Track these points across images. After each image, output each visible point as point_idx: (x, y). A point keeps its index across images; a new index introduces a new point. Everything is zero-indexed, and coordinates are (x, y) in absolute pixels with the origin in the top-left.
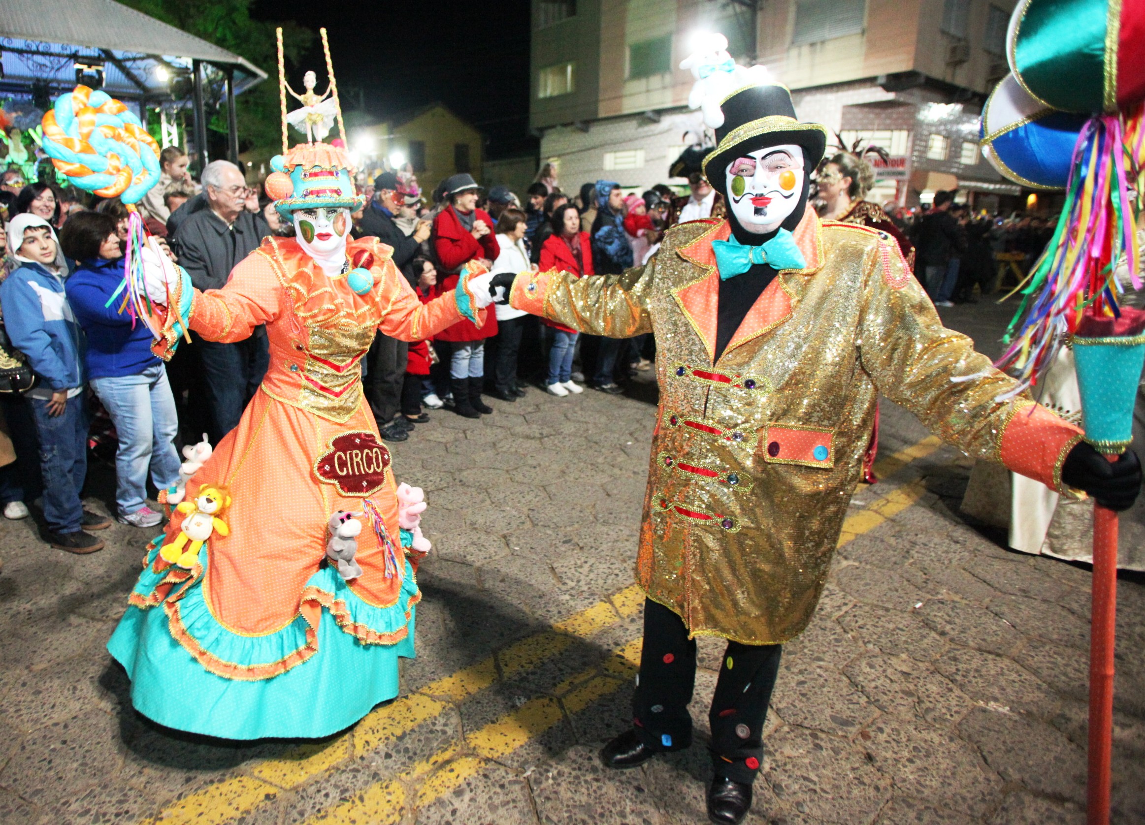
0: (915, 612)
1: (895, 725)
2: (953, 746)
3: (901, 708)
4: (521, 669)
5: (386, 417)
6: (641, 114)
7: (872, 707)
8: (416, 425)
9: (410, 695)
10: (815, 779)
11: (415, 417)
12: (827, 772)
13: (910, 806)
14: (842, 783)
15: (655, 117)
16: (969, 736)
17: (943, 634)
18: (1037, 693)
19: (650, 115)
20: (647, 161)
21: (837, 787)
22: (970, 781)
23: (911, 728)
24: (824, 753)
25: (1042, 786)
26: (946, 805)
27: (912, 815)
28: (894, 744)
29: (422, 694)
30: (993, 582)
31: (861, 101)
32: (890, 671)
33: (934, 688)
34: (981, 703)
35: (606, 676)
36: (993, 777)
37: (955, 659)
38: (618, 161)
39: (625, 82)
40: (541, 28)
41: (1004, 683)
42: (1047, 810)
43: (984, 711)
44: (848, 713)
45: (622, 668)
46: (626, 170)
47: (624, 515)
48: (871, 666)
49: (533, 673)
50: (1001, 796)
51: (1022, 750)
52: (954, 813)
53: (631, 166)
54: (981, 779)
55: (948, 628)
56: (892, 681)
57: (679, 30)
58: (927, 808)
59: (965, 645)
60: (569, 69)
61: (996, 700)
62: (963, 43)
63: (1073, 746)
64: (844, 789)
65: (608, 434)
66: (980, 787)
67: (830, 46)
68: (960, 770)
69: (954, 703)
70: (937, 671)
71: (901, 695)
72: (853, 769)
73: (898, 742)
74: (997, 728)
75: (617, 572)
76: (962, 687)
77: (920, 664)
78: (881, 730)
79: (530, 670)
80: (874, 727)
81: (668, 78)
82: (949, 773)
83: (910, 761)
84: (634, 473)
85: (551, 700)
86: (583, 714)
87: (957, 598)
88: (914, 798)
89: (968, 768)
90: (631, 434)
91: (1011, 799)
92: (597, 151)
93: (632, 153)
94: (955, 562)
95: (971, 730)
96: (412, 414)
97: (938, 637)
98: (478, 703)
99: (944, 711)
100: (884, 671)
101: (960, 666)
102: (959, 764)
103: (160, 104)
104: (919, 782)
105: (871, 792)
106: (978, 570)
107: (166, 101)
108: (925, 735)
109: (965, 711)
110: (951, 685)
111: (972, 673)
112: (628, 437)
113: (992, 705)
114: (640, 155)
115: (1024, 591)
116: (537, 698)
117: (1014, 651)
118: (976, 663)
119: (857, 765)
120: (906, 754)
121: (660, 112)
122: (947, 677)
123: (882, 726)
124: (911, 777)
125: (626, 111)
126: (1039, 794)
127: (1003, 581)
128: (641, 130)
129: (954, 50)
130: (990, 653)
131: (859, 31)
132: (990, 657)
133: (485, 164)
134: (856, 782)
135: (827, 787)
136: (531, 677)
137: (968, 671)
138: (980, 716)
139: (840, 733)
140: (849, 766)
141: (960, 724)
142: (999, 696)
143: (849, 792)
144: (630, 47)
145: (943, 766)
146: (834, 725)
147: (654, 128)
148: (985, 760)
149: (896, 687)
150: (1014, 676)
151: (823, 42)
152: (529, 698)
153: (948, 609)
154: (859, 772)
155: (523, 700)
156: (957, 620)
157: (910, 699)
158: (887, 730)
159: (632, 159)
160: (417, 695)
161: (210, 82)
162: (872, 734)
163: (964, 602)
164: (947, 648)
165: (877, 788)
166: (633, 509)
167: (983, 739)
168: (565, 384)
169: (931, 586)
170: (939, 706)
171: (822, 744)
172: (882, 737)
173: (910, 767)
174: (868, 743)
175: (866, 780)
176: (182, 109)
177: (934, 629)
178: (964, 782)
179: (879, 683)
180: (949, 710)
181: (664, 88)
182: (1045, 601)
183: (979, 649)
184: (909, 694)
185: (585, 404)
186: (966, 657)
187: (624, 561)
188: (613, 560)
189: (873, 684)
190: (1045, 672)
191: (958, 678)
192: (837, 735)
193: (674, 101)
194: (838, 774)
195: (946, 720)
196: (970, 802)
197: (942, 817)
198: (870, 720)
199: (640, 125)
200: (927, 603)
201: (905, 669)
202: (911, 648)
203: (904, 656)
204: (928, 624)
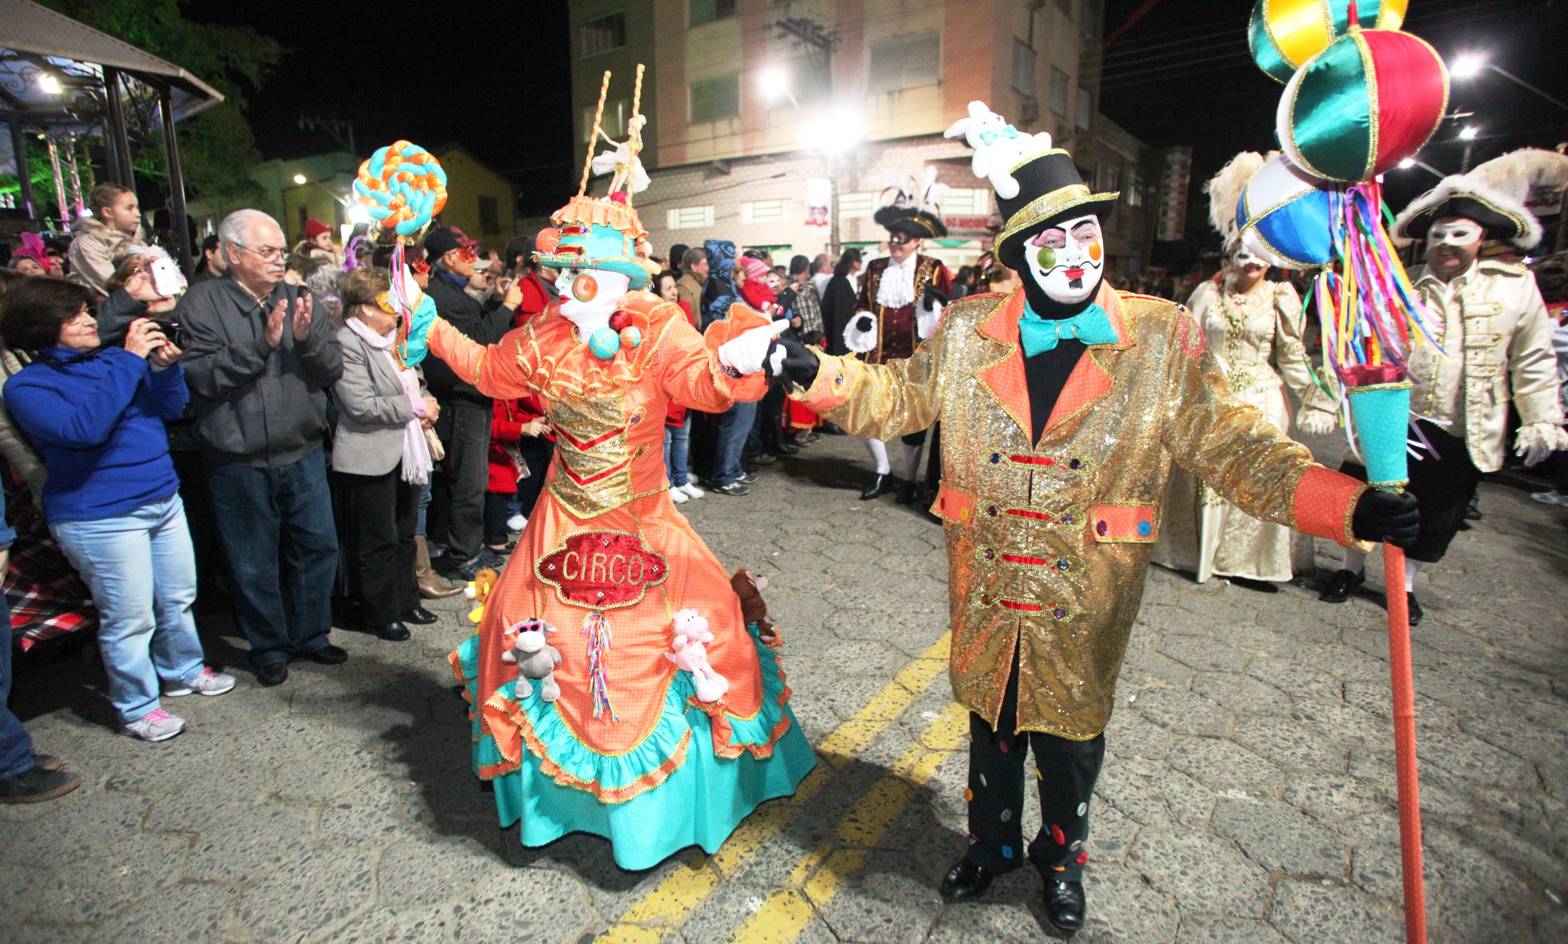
0: (1131, 706)
1: (1157, 837)
2: (1215, 846)
3: (1155, 816)
4: (740, 862)
5: (469, 551)
6: (710, 163)
7: (1130, 822)
8: (505, 557)
9: (610, 929)
10: (1104, 919)
11: (502, 547)
12: (1113, 908)
13: (1201, 924)
14: (1132, 917)
15: (725, 168)
16: (1225, 832)
17: (1164, 725)
18: (1262, 771)
19: (718, 165)
20: (716, 219)
21: (1128, 923)
22: (1241, 880)
23: (1172, 836)
24: (1103, 886)
25: (1300, 869)
26: (1230, 913)
27: (1206, 934)
28: (1163, 858)
29: (626, 923)
30: (1188, 660)
31: (943, 156)
32: (1132, 777)
33: (1177, 787)
34: (1221, 793)
35: (845, 848)
36: (1259, 870)
37: (1183, 751)
38: (683, 218)
39: (687, 126)
40: (585, 57)
41: (1232, 767)
42: (1313, 892)
43: (1227, 801)
44: (1110, 834)
45: (859, 834)
46: (694, 229)
47: (799, 643)
48: (1114, 776)
49: (757, 864)
50: (1271, 889)
51: (1271, 834)
52: (1240, 921)
53: (700, 225)
54: (1249, 876)
55: (1166, 718)
56: (1138, 788)
57: (746, 70)
58: (1216, 921)
59: (1187, 734)
60: (620, 108)
61: (1233, 786)
62: (1031, 102)
63: (1309, 819)
64: (1136, 923)
65: (747, 545)
66: (1252, 884)
67: (908, 96)
68: (1229, 870)
69: (1199, 799)
70: (1172, 767)
71: (1150, 802)
72: (1137, 897)
73: (1166, 855)
74: (1243, 816)
75: (813, 714)
76: (1199, 780)
77: (1156, 763)
78: (1146, 846)
79: (752, 861)
80: (1139, 845)
81: (736, 124)
82: (1221, 878)
83: (1184, 873)
84: (793, 589)
85: (791, 893)
86: (834, 903)
87: (1162, 684)
88: (1201, 914)
89: (1235, 867)
90: (774, 543)
91: (1280, 890)
92: (659, 206)
93: (700, 209)
94: (1148, 647)
95: (1224, 825)
96: (497, 543)
97: (1161, 730)
98: (703, 918)
99: (1194, 809)
100: (1127, 779)
101: (1191, 757)
102: (1226, 864)
103: (45, 128)
104: (1199, 895)
105: (1161, 919)
106: (1170, 651)
107: (58, 124)
108: (1187, 841)
109: (1211, 806)
110: (1190, 780)
111: (1203, 763)
112: (773, 547)
113: (1231, 794)
114: (709, 212)
115: (1213, 665)
116: (774, 895)
117: (1228, 732)
118: (1202, 752)
119: (1138, 892)
120: (1177, 867)
121: (730, 163)
122: (1183, 772)
123: (1146, 840)
124: (1190, 891)
125: (690, 161)
126: (1301, 878)
127: (1194, 658)
128: (707, 182)
129: (1025, 108)
130: (1210, 737)
131: (935, 82)
132: (1212, 741)
133: (519, 222)
134: (1143, 911)
135: (1119, 925)
136: (756, 869)
137: (1198, 762)
138: (1225, 807)
139: (1110, 859)
140: (1131, 896)
141: (1211, 820)
142: (1233, 782)
143: (1142, 925)
144: (692, 85)
145: (1214, 871)
146: (1101, 852)
147: (722, 180)
148: (1246, 854)
149: (1143, 794)
150: (1237, 758)
151: (901, 91)
152: (764, 898)
153: (1159, 696)
154: (1143, 899)
155: (758, 902)
156: (1171, 708)
157: (1161, 804)
158: (1152, 844)
159: (701, 217)
160: (620, 927)
161: (134, 100)
162: (1140, 853)
163: (1170, 687)
164: (1172, 740)
165: (1165, 913)
166: (806, 635)
167: (1237, 832)
168: (682, 488)
169: (1136, 675)
170: (1188, 805)
171: (1097, 876)
172: (1150, 853)
173: (1187, 880)
174: (1140, 864)
175: (1153, 907)
176: (84, 137)
177: (1153, 722)
178: (1237, 883)
179: (1127, 792)
180: (1198, 807)
181: (733, 134)
182: (1235, 673)
183: (1200, 736)
184: (1156, 798)
185: (708, 511)
186: (1192, 746)
187: (817, 699)
188: (805, 701)
189: (1122, 796)
190: (1261, 747)
191: (1194, 770)
192: (1107, 862)
193: (745, 150)
194: (1124, 907)
195: (1199, 819)
196: (1250, 904)
197: (1232, 928)
198: (1131, 837)
199: (707, 177)
200: (1139, 694)
201: (1145, 772)
202: (1142, 747)
203: (1138, 758)
204: (1147, 718)
